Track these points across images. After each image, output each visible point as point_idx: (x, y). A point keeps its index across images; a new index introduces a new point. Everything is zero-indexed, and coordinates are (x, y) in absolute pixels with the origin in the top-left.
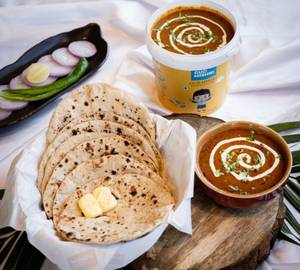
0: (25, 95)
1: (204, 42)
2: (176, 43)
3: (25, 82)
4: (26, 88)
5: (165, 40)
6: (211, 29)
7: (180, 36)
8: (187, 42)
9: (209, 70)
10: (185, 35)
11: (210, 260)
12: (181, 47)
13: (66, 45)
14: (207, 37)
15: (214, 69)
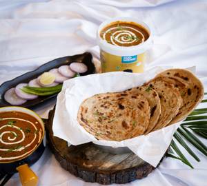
0: (37, 91)
1: (131, 41)
2: (114, 40)
3: (39, 83)
4: (38, 87)
5: (108, 38)
6: (136, 35)
7: (117, 37)
8: (121, 40)
9: (132, 57)
10: (120, 37)
11: (124, 163)
12: (117, 43)
13: (68, 64)
14: (133, 38)
15: (136, 56)
